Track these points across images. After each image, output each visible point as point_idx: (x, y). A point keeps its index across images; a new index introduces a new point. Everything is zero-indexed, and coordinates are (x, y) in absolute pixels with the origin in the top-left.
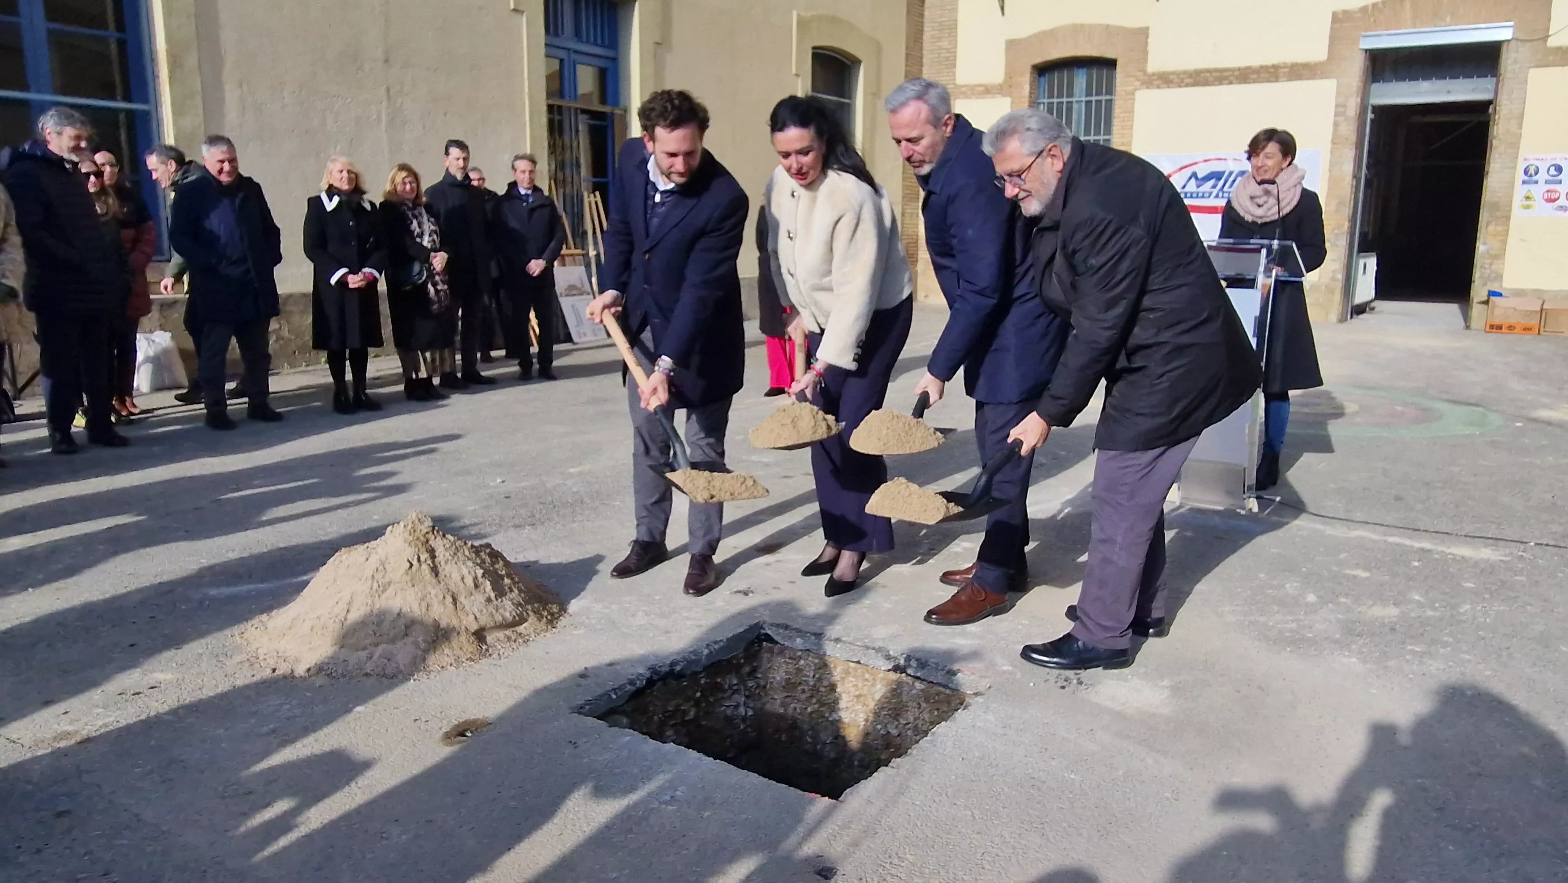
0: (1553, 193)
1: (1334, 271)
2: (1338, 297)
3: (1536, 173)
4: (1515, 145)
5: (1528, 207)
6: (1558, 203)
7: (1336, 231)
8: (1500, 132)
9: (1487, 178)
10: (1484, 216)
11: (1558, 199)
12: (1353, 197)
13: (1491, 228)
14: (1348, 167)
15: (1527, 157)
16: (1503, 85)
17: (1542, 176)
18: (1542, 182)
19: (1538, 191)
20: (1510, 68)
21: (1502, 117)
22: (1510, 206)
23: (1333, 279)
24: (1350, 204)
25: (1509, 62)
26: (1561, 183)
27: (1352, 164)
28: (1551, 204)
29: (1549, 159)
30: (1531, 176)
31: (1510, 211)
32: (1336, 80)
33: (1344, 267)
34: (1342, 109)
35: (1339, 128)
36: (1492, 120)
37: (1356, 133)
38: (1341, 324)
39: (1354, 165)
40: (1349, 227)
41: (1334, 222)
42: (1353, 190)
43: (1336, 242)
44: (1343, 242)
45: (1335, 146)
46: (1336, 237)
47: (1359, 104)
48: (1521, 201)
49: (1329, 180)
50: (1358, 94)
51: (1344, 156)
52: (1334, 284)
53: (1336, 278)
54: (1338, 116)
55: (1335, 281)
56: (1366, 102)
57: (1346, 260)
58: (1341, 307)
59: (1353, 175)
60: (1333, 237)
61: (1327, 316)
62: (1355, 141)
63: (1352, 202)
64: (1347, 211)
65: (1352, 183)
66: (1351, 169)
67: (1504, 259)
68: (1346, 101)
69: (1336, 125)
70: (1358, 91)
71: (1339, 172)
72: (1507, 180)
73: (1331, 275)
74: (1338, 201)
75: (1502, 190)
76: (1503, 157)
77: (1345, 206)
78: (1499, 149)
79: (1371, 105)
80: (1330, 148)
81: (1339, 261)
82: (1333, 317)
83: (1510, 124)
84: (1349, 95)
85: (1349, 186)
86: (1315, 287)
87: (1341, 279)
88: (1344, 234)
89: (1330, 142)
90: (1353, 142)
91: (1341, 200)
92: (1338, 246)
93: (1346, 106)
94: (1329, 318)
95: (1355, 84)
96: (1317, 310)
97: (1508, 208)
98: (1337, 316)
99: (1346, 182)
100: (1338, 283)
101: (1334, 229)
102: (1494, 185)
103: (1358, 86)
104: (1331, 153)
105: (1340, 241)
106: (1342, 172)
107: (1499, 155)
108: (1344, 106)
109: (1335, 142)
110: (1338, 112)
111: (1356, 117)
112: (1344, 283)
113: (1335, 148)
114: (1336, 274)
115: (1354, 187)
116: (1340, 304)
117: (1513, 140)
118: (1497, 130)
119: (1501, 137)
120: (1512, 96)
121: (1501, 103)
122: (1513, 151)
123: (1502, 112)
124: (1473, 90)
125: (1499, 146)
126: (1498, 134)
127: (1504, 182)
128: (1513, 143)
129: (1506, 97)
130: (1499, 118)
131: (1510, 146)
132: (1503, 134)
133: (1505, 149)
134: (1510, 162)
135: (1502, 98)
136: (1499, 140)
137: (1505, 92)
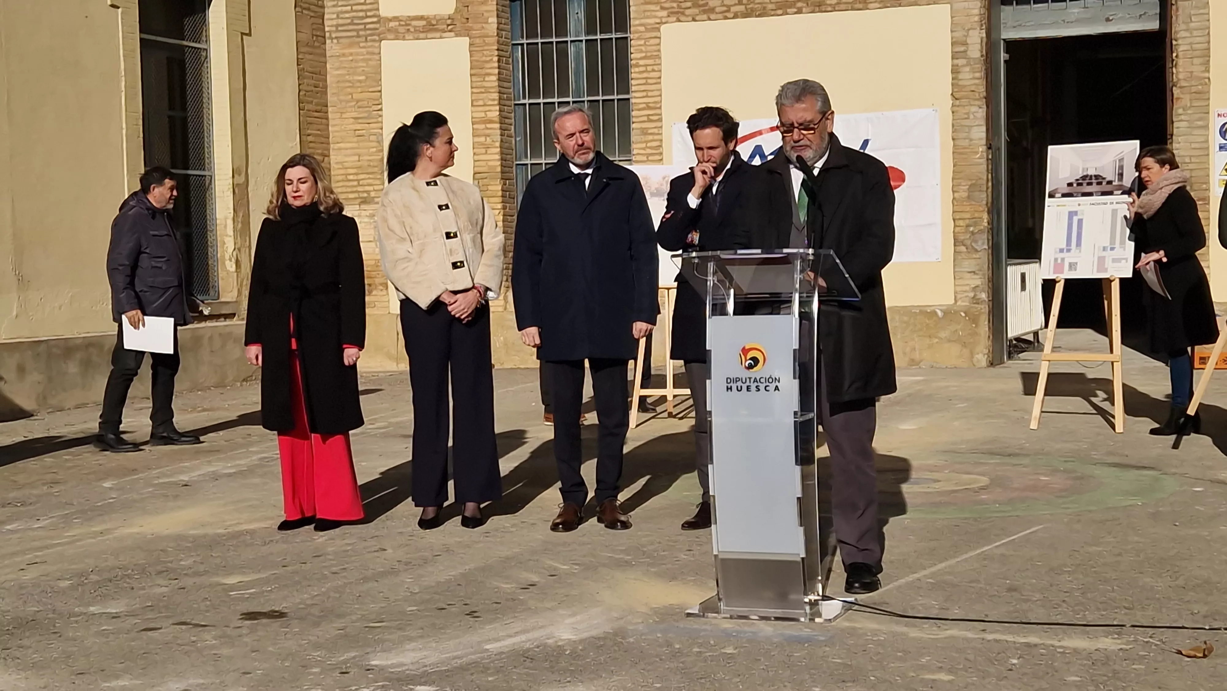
1: (975, 288)
2: (984, 328)
4: (1203, 94)
7: (971, 229)
8: (1181, 76)
12: (990, 176)
14: (980, 133)
15: (1220, 111)
22: (1208, 183)
23: (976, 300)
24: (987, 188)
27: (984, 129)
31: (1208, 190)
32: (949, 6)
33: (989, 281)
34: (962, 49)
35: (961, 76)
36: (1168, 60)
37: (985, 83)
38: (992, 369)
39: (987, 130)
40: (990, 222)
41: (968, 216)
42: (990, 167)
43: (973, 244)
44: (983, 244)
45: (957, 102)
46: (972, 237)
47: (985, 40)
48: (1220, 175)
49: (953, 153)
50: (982, 25)
51: (971, 116)
52: (976, 308)
53: (979, 299)
54: (957, 59)
55: (978, 304)
56: (994, 36)
57: (990, 271)
58: (990, 343)
59: (986, 145)
60: (968, 237)
61: (972, 357)
62: (985, 93)
63: (990, 184)
64: (983, 197)
65: (987, 156)
66: (984, 135)
67: (1208, 260)
68: (966, 36)
69: (955, 71)
70: (981, 21)
71: (967, 141)
72: (1197, 146)
73: (972, 295)
74: (970, 183)
75: (1193, 160)
76: (1189, 112)
77: (980, 191)
78: (1183, 100)
79: (1004, 40)
80: (951, 105)
81: (981, 273)
82: (982, 359)
83: (1193, 65)
84: (970, 27)
85: (984, 161)
86: (949, 313)
87: (987, 300)
88: (984, 232)
89: (950, 97)
90: (982, 96)
91: (974, 182)
92: (976, 251)
93: (967, 44)
94: (975, 360)
95: (976, 12)
96: (955, 349)
97: (1204, 186)
98: (986, 356)
99: (978, 156)
100: (982, 306)
101: (968, 226)
102: (1182, 153)
103: (981, 14)
104: (953, 112)
105: (980, 243)
106: (971, 140)
107: (1184, 110)
108: (965, 44)
109: (957, 96)
110: (956, 52)
111: (982, 59)
112: (991, 307)
113: (958, 106)
114: (978, 293)
115: (990, 161)
116: (989, 337)
117: (1200, 87)
118: (1177, 74)
119: (1183, 83)
120: (1191, 25)
121: (1178, 36)
122: (1202, 103)
123: (1181, 49)
124: (1140, 16)
125: (1181, 96)
126: (1179, 80)
127: (1195, 149)
128: (1201, 92)
129: (1183, 27)
130: (1177, 57)
131: (1197, 96)
132: (1185, 79)
133: (1191, 100)
134: (1200, 119)
135: (1178, 29)
136: (1181, 88)
137: (1181, 20)
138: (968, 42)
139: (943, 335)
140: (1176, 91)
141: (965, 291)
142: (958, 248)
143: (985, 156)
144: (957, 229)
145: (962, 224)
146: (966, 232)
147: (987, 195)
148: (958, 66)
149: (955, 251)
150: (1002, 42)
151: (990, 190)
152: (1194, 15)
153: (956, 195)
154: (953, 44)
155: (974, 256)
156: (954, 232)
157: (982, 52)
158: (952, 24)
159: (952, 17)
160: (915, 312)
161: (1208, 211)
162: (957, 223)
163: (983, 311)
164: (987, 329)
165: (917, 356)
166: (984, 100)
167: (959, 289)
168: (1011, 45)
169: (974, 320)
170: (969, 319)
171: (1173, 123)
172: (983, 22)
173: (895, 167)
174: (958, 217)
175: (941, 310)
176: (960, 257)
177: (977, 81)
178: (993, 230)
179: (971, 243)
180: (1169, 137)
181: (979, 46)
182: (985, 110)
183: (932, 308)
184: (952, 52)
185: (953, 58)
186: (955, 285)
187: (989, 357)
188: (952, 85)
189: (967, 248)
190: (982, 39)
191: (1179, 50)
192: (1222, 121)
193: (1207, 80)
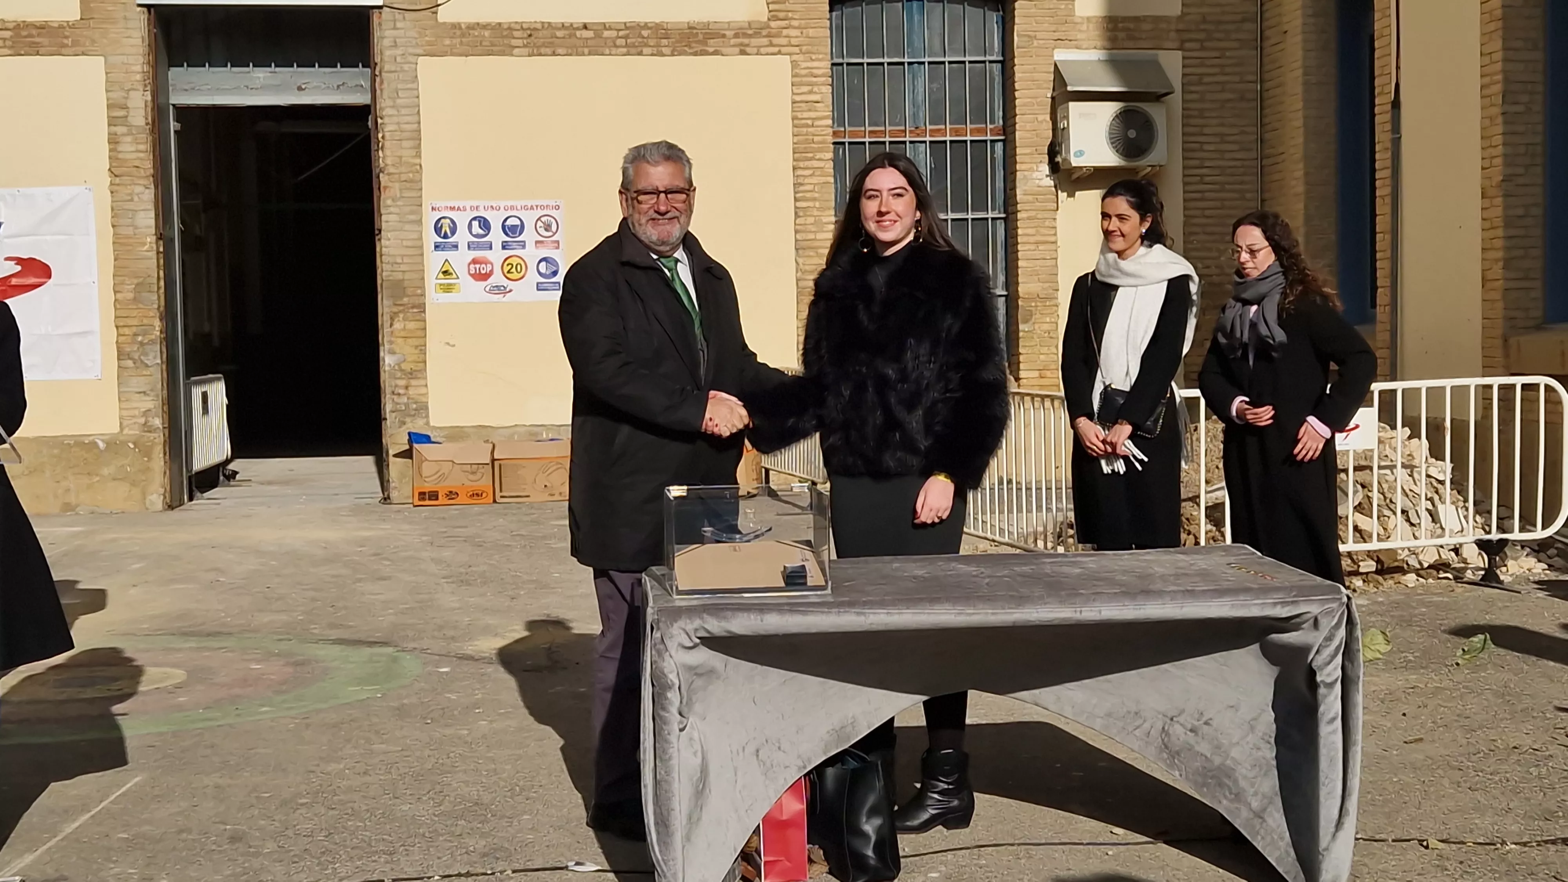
0: (483, 266)
1: (146, 413)
2: (158, 461)
3: (453, 232)
4: (415, 183)
5: (448, 289)
6: (492, 280)
7: (140, 338)
8: (389, 162)
9: (380, 240)
10: (385, 306)
11: (491, 272)
12: (162, 273)
13: (397, 325)
14: (147, 220)
15: (436, 204)
16: (382, 82)
17: (462, 237)
18: (463, 246)
19: (460, 260)
20: (387, 53)
21: (387, 135)
22: (423, 287)
23: (147, 428)
24: (159, 288)
25: (386, 42)
26: (491, 248)
27: (152, 214)
28: (484, 284)
29: (468, 208)
30: (445, 236)
31: (423, 295)
32: (102, 59)
33: (163, 404)
34: (122, 113)
35: (120, 149)
36: (373, 140)
37: (151, 157)
38: (170, 512)
39: (157, 215)
40: (164, 330)
41: (135, 322)
42: (162, 261)
43: (142, 357)
44: (155, 358)
45: (117, 180)
46: (141, 350)
47: (150, 104)
48: (436, 278)
49: (114, 243)
50: (145, 86)
51: (136, 199)
52: (149, 437)
53: (151, 426)
54: (115, 125)
55: (150, 432)
56: (161, 100)
57: (165, 392)
58: (167, 480)
59: (156, 234)
60: (135, 349)
61: (145, 499)
62: (152, 171)
63: (162, 283)
64: (154, 300)
65: (158, 248)
66: (152, 222)
67: (426, 378)
68: (126, 98)
69: (113, 141)
70: (145, 80)
71: (131, 228)
72: (409, 243)
73: (142, 420)
74: (136, 281)
75: (405, 260)
76: (399, 203)
77: (150, 292)
78: (392, 190)
79: (174, 105)
80: (109, 184)
81: (152, 394)
82: (156, 500)
83: (402, 148)
84: (130, 87)
85: (153, 254)
86: (114, 445)
87: (161, 427)
88: (156, 343)
89: (107, 173)
90: (148, 173)
91: (141, 279)
92: (147, 366)
93: (128, 108)
94: (147, 502)
95: (138, 68)
96: (123, 488)
97: (419, 291)
98: (162, 497)
99: (146, 248)
100: (156, 435)
101: (136, 335)
102: (392, 251)
103: (144, 72)
104: (112, 192)
105: (151, 357)
106: (136, 228)
107: (393, 200)
108: (125, 107)
109: (116, 173)
110: (113, 117)
111: (148, 127)
112: (167, 435)
113: (118, 185)
114: (150, 419)
115: (161, 255)
116: (165, 473)
117: (411, 175)
118: (384, 158)
119: (391, 170)
120: (399, 101)
121: (384, 113)
122: (414, 194)
123: (387, 128)
124: (338, 86)
125: (390, 184)
126: (386, 165)
127: (407, 247)
128: (411, 181)
129: (389, 103)
130: (383, 137)
131: (408, 185)
132: (393, 165)
133: (401, 190)
134: (412, 213)
135: (383, 105)
136: (389, 174)
137: (386, 94)
138: (129, 105)
139: (106, 471)
140: (384, 179)
141: (133, 417)
142: (123, 363)
143: (155, 248)
144: (122, 339)
145: (127, 333)
146: (134, 342)
147: (159, 297)
148: (116, 135)
149: (119, 367)
150: (171, 107)
151: (162, 291)
152: (402, 90)
153: (119, 296)
154: (109, 107)
155: (145, 373)
156: (117, 342)
157: (146, 119)
158: (107, 81)
159: (107, 73)
160: (69, 444)
161: (425, 321)
162: (121, 331)
163: (156, 441)
164: (162, 463)
165: (72, 499)
166: (151, 179)
167: (125, 413)
168: (183, 112)
169: (147, 453)
170: (140, 451)
171: (380, 215)
172: (147, 82)
173: (37, 258)
174: (122, 324)
175: (103, 441)
176: (126, 374)
177: (142, 155)
178: (169, 340)
179: (139, 357)
180: (377, 232)
181: (143, 112)
182: (153, 191)
183: (91, 438)
184: (108, 117)
185: (109, 125)
186: (120, 409)
187: (165, 497)
188: (110, 158)
189: (134, 363)
190: (146, 102)
191: (385, 130)
192: (438, 215)
193: (418, 167)
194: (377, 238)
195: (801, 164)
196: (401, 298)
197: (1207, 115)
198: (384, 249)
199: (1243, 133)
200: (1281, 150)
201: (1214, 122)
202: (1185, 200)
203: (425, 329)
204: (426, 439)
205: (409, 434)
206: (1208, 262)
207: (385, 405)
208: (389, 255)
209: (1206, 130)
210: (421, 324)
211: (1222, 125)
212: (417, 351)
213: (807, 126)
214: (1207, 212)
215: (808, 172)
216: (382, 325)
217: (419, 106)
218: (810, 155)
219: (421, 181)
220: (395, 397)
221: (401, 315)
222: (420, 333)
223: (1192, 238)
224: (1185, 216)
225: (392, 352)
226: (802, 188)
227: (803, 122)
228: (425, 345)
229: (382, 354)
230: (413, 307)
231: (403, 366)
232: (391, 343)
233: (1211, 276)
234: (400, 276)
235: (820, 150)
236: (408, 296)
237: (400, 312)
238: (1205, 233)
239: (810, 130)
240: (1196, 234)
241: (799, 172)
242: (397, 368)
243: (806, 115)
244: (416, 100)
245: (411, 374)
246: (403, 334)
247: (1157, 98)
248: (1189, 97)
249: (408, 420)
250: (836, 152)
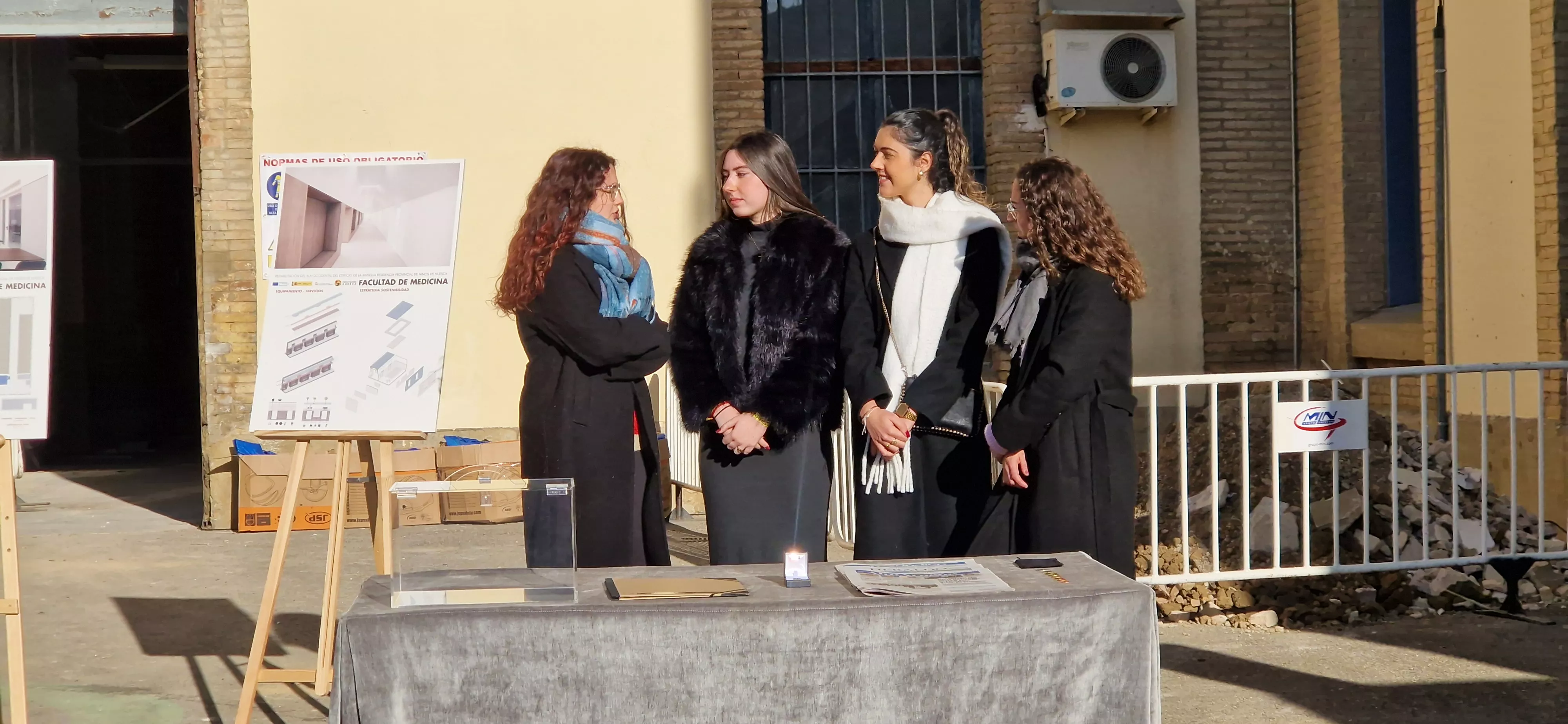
4: (243, 131)
8: (211, 104)
9: (199, 201)
10: (205, 284)
13: (221, 308)
15: (270, 157)
16: (202, 7)
21: (209, 72)
22: (253, 260)
31: (253, 270)
36: (192, 79)
72: (236, 206)
75: (232, 226)
76: (224, 156)
78: (215, 140)
83: (227, 88)
97: (248, 265)
102: (216, 216)
107: (217, 152)
117: (238, 121)
118: (205, 100)
119: (214, 115)
120: (225, 31)
121: (205, 45)
122: (242, 145)
123: (210, 64)
124: (151, 12)
125: (212, 133)
126: (208, 109)
127: (233, 210)
128: (239, 129)
129: (211, 32)
130: (203, 75)
131: (235, 134)
132: (216, 109)
133: (226, 139)
134: (239, 168)
135: (203, 35)
136: (211, 120)
137: (207, 21)
140: (204, 126)
152: (227, 16)
161: (255, 302)
171: (201, 171)
180: (195, 192)
191: (208, 65)
192: (270, 171)
193: (247, 112)
194: (196, 199)
195: (724, 105)
196: (226, 275)
197: (1226, 45)
198: (204, 213)
199: (1271, 67)
200: (1318, 89)
201: (1237, 54)
202: (1203, 151)
203: (256, 312)
204: (257, 449)
205: (235, 441)
206: (1232, 227)
207: (205, 406)
208: (211, 221)
209: (1227, 65)
210: (250, 305)
211: (1247, 57)
212: (245, 340)
213: (733, 58)
214: (1229, 166)
215: (733, 114)
216: (202, 307)
217: (248, 36)
218: (736, 93)
219: (251, 129)
220: (218, 397)
221: (226, 295)
222: (248, 317)
223: (1211, 197)
224: (1202, 170)
225: (215, 341)
226: (724, 134)
227: (726, 52)
228: (256, 332)
229: (201, 343)
230: (240, 285)
231: (228, 358)
232: (213, 329)
233: (1236, 243)
234: (224, 246)
235: (748, 87)
236: (235, 271)
237: (224, 291)
238: (1227, 191)
239: (736, 62)
240: (1217, 191)
241: (723, 114)
242: (220, 360)
243: (730, 44)
244: (245, 29)
245: (238, 368)
246: (227, 318)
247: (1166, 25)
248: (1205, 23)
249: (234, 425)
250: (767, 89)
